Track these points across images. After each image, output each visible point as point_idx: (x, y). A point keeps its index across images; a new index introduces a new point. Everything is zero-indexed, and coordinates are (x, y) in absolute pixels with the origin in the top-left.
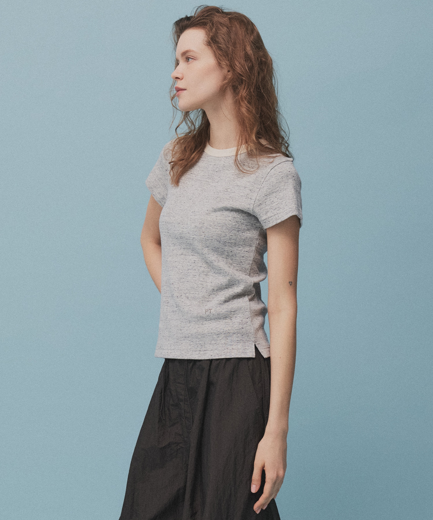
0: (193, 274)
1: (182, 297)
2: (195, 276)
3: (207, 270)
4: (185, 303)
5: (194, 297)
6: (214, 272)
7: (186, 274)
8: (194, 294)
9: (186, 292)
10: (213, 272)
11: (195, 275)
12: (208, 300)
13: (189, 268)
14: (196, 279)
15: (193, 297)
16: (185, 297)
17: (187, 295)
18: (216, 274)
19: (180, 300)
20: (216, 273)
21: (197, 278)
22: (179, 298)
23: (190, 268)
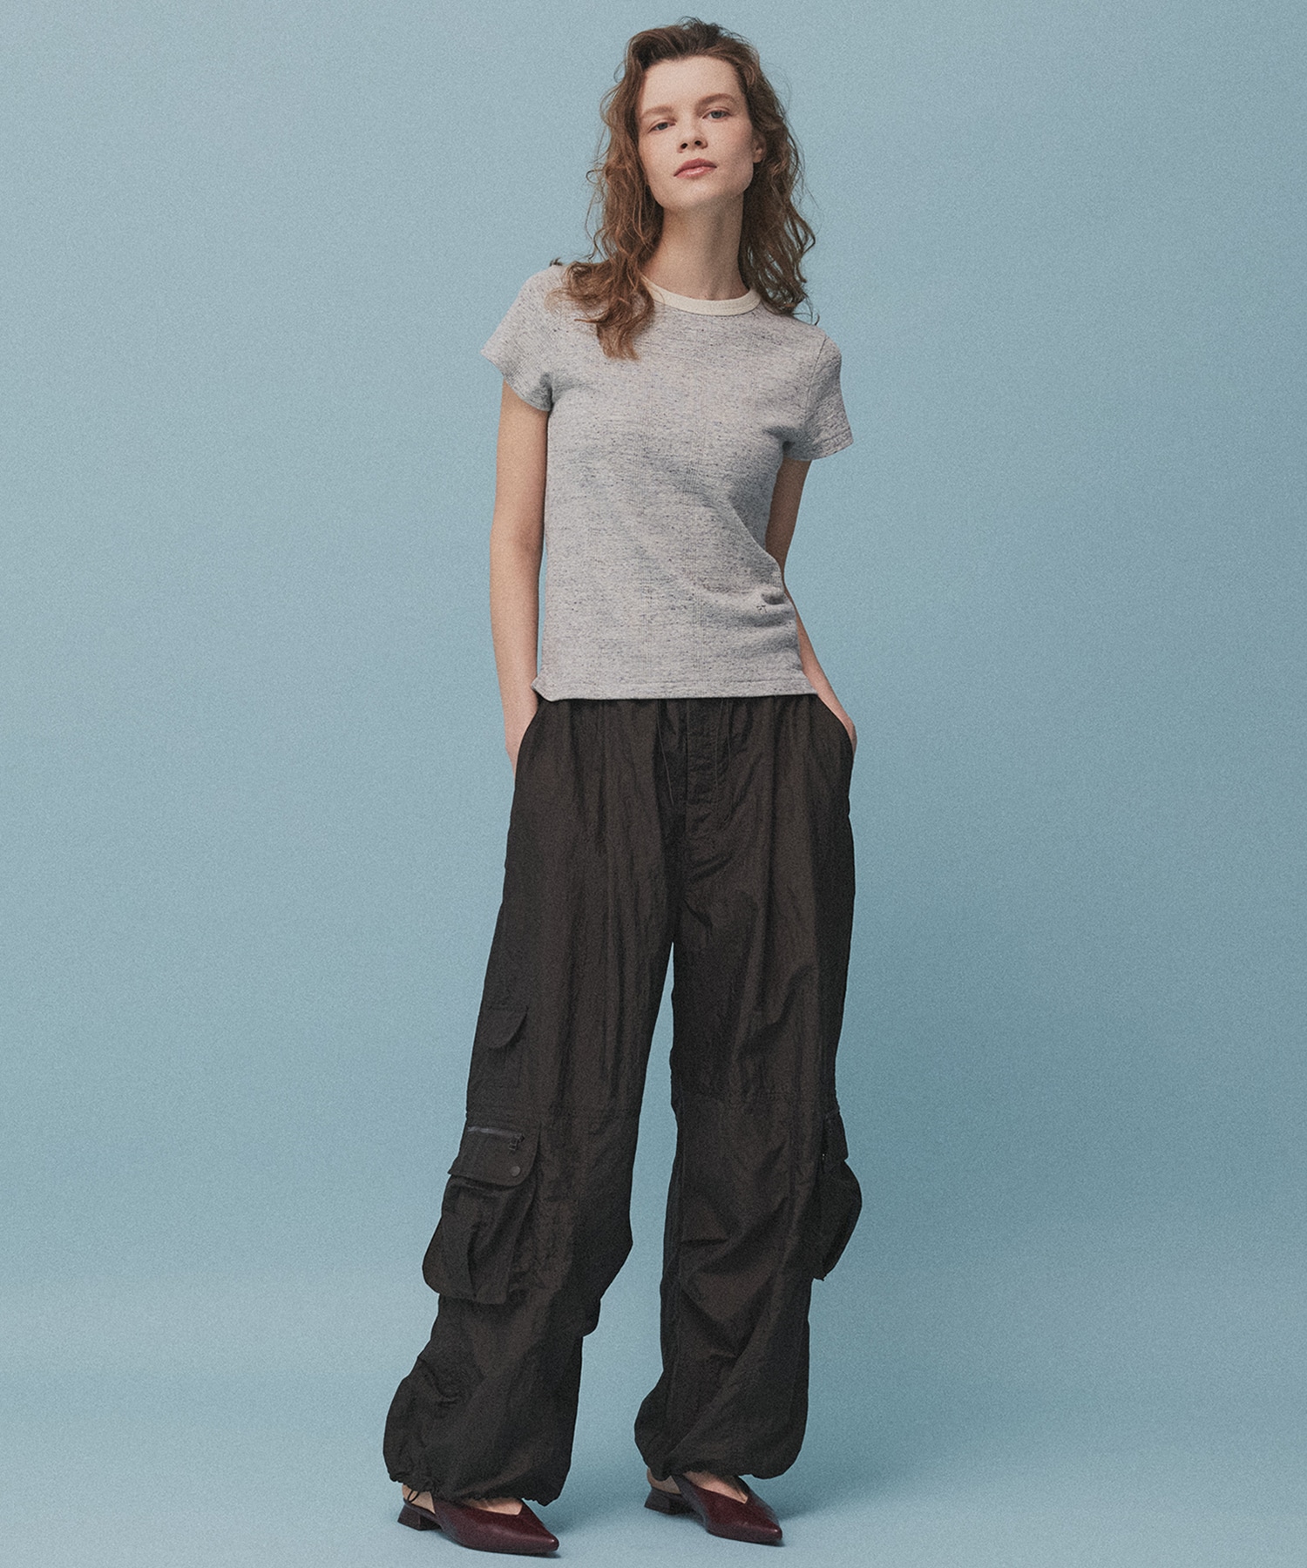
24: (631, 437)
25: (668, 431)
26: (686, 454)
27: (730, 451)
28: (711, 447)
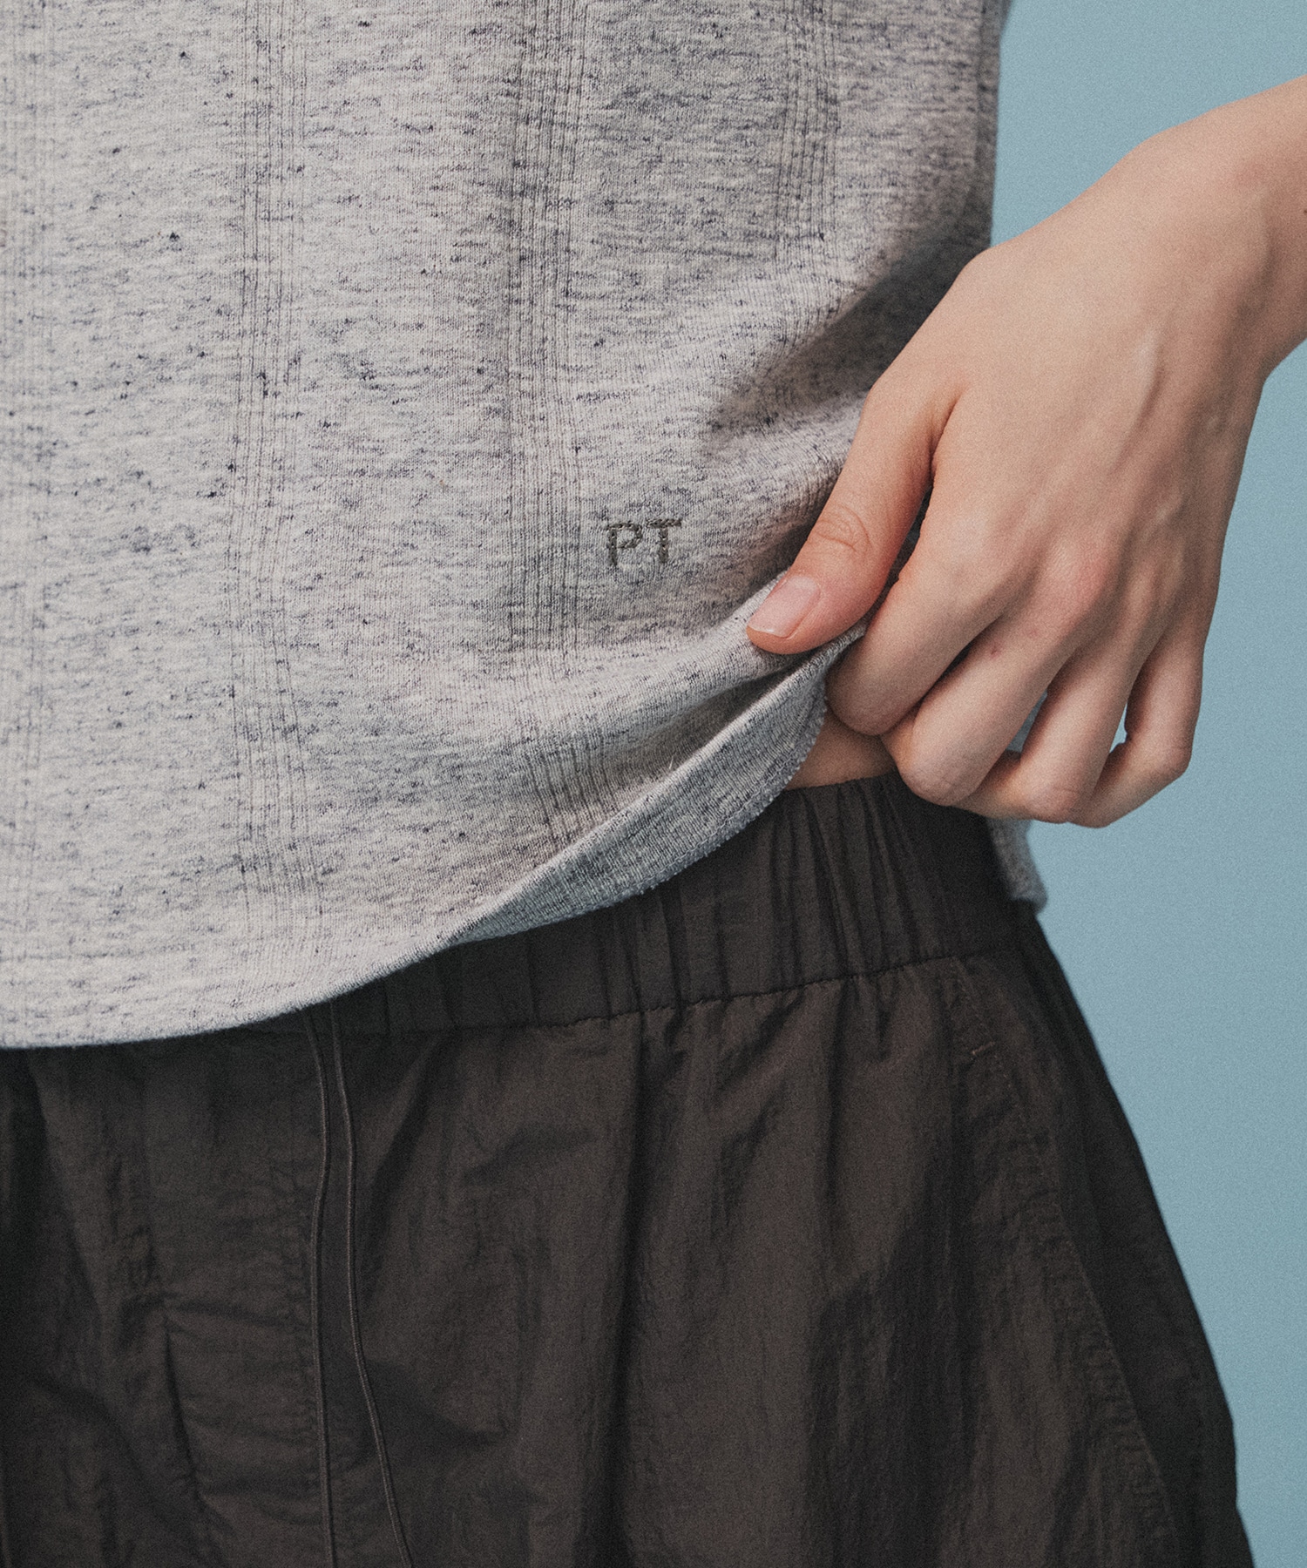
0: (404, 116)
1: (308, 370)
2: (424, 138)
3: (550, 65)
4: (353, 443)
5: (435, 363)
6: (630, 93)
7: (325, 120)
8: (432, 324)
9: (342, 314)
10: (617, 89)
11: (418, 121)
12: (592, 389)
13: (343, 53)
14: (438, 163)
15: (419, 362)
16: (336, 375)
17: (354, 341)
18: (643, 108)
19: (292, 408)
20: (643, 95)
21: (447, 161)
22: (282, 387)
23: (364, 47)
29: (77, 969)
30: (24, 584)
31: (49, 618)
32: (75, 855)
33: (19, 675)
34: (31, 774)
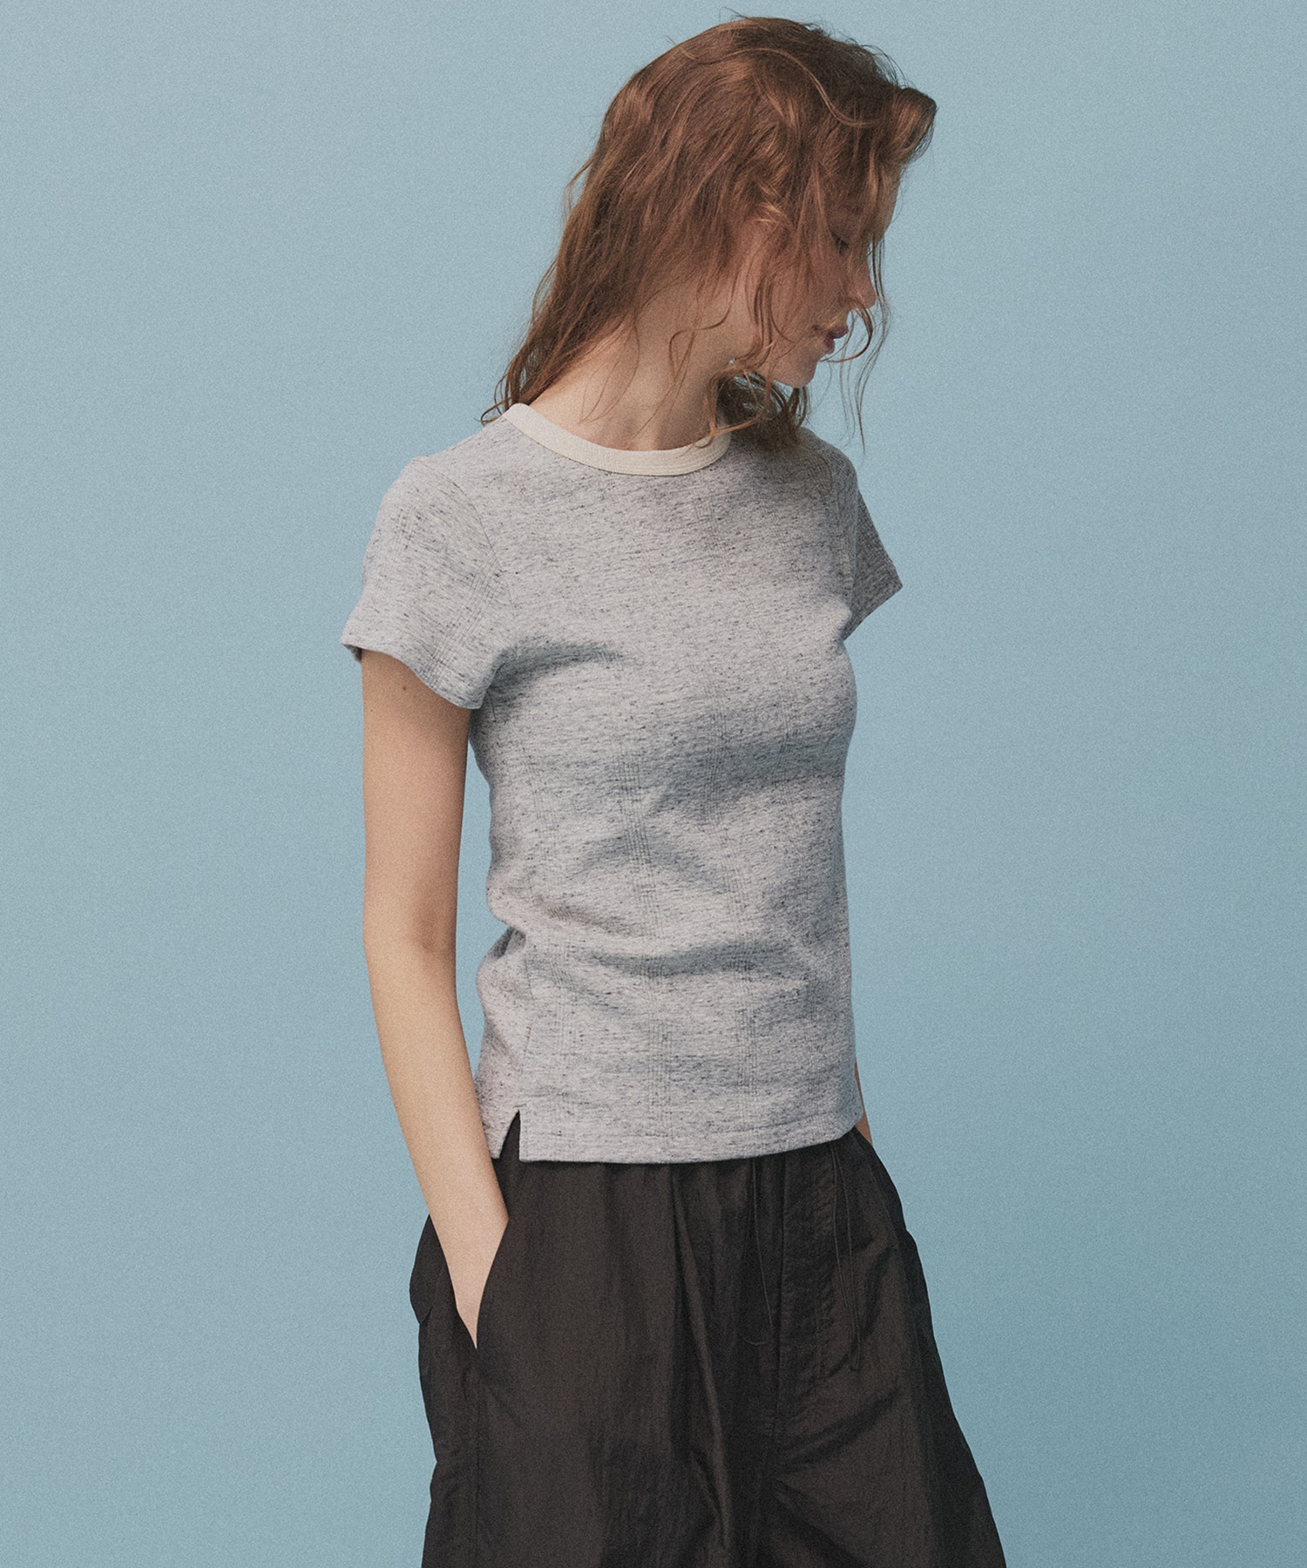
24: (701, 723)
25: (746, 695)
26: (778, 724)
27: (830, 696)
28: (808, 700)
29: (775, 1130)
30: (746, 1010)
31: (756, 1020)
32: (769, 1094)
33: (747, 1039)
34: (754, 1070)
